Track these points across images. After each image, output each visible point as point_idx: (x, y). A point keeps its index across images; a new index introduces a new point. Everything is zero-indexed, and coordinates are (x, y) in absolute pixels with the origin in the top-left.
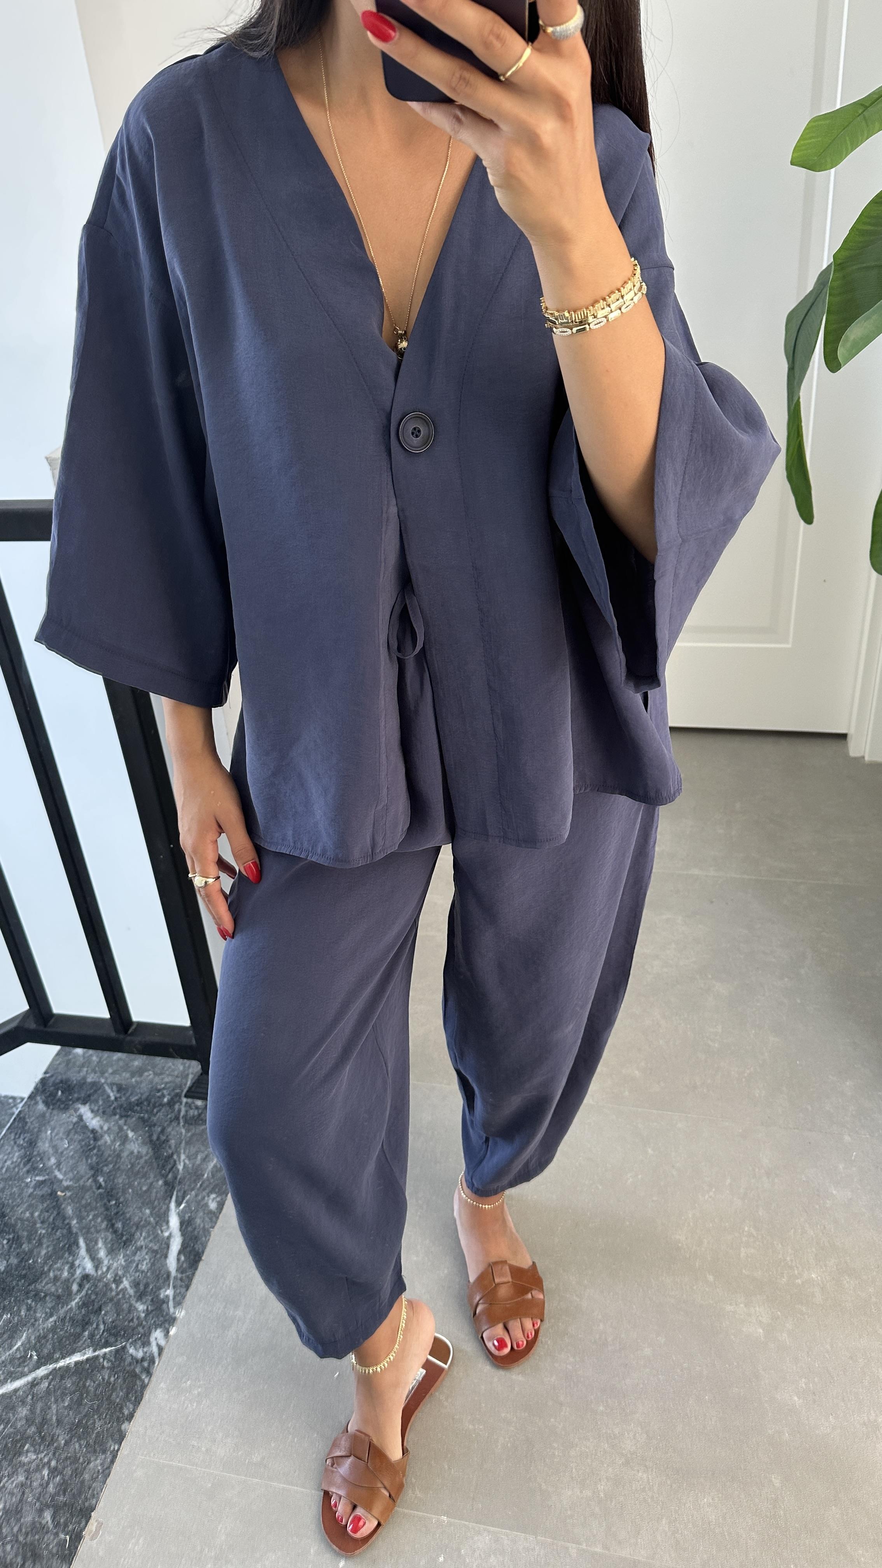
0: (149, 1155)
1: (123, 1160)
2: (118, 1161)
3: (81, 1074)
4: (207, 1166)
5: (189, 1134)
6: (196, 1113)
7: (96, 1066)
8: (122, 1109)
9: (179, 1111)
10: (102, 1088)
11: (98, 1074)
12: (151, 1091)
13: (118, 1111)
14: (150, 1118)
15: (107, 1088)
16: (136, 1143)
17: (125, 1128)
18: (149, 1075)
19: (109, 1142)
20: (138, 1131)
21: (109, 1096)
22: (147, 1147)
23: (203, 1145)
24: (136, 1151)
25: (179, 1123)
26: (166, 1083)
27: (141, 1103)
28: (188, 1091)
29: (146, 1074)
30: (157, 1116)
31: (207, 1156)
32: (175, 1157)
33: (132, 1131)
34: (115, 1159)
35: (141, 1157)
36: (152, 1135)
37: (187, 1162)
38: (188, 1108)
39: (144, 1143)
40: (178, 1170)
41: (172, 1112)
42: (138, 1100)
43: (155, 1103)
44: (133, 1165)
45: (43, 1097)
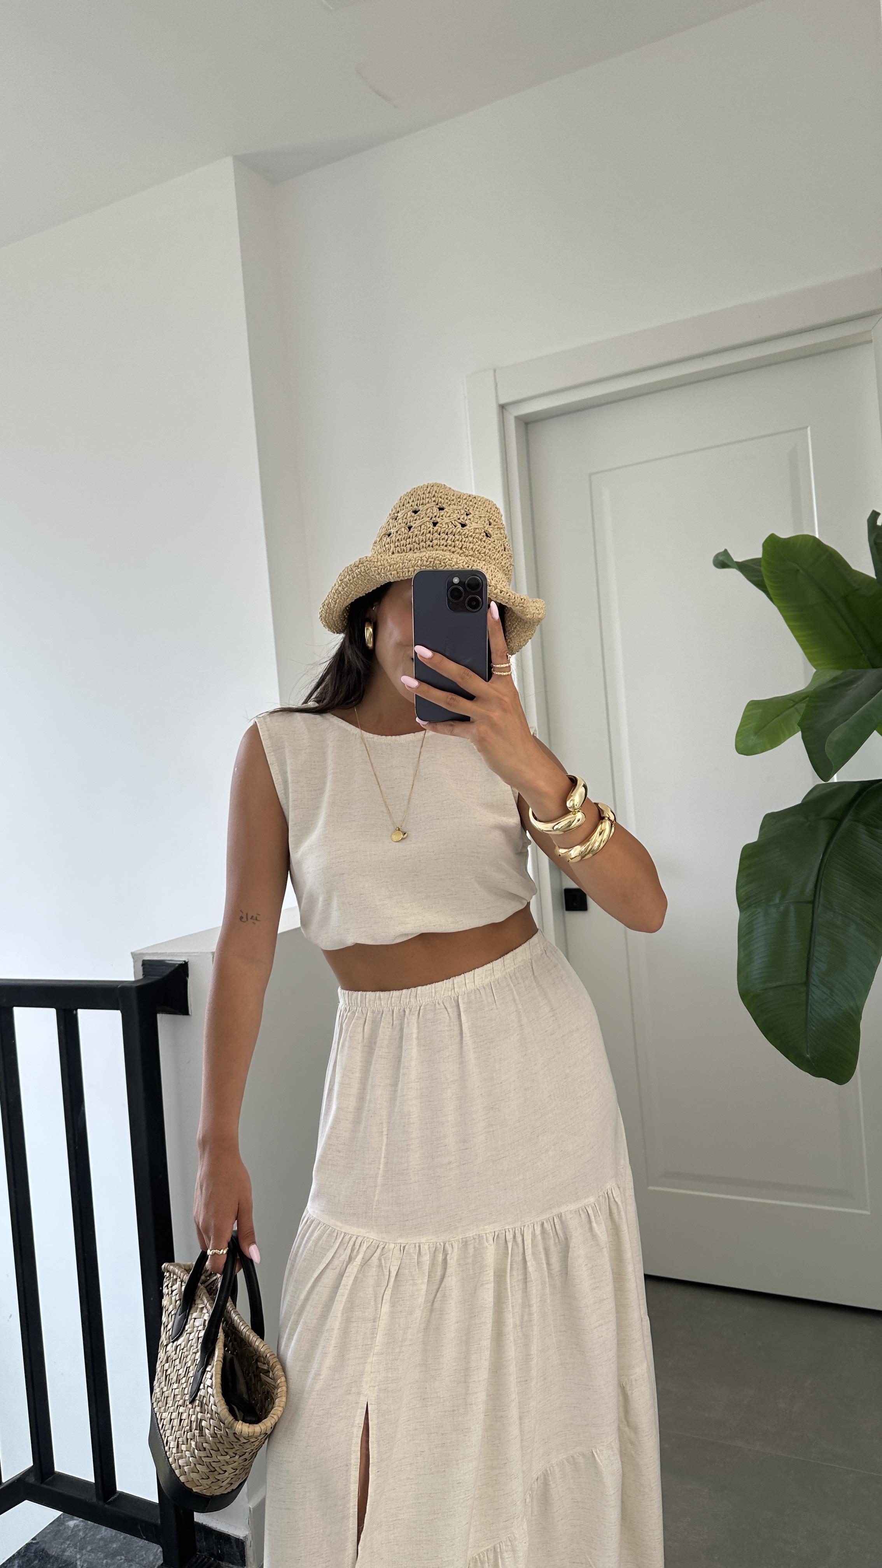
3: (63, 1546)
7: (79, 1541)
11: (78, 1550)
45: (20, 1562)
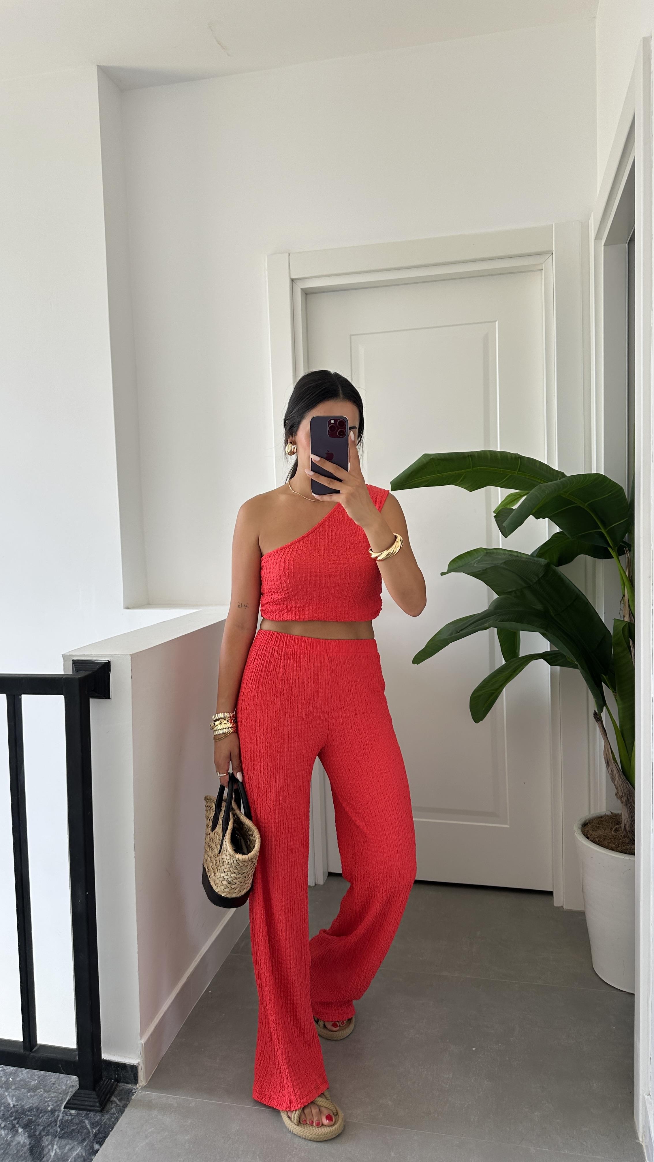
0: (31, 1145)
1: (11, 1147)
2: (8, 1148)
4: (71, 1153)
5: (63, 1132)
6: (70, 1118)
8: (17, 1113)
9: (58, 1116)
10: (5, 1098)
12: (40, 1102)
13: (14, 1114)
14: (36, 1120)
15: (8, 1098)
16: (23, 1136)
17: (17, 1126)
18: (41, 1091)
19: (3, 1134)
20: (25, 1129)
21: (9, 1104)
22: (30, 1139)
23: (71, 1139)
24: (22, 1142)
25: (56, 1125)
26: (52, 1097)
27: (32, 1109)
28: (67, 1103)
29: (38, 1091)
30: (42, 1119)
31: (72, 1148)
32: (50, 1147)
33: (22, 1128)
34: (5, 1147)
35: (25, 1146)
36: (36, 1131)
37: (58, 1150)
38: (65, 1115)
39: (30, 1137)
40: (51, 1156)
41: (52, 1117)
42: (30, 1108)
43: (41, 1111)
44: (18, 1151)
